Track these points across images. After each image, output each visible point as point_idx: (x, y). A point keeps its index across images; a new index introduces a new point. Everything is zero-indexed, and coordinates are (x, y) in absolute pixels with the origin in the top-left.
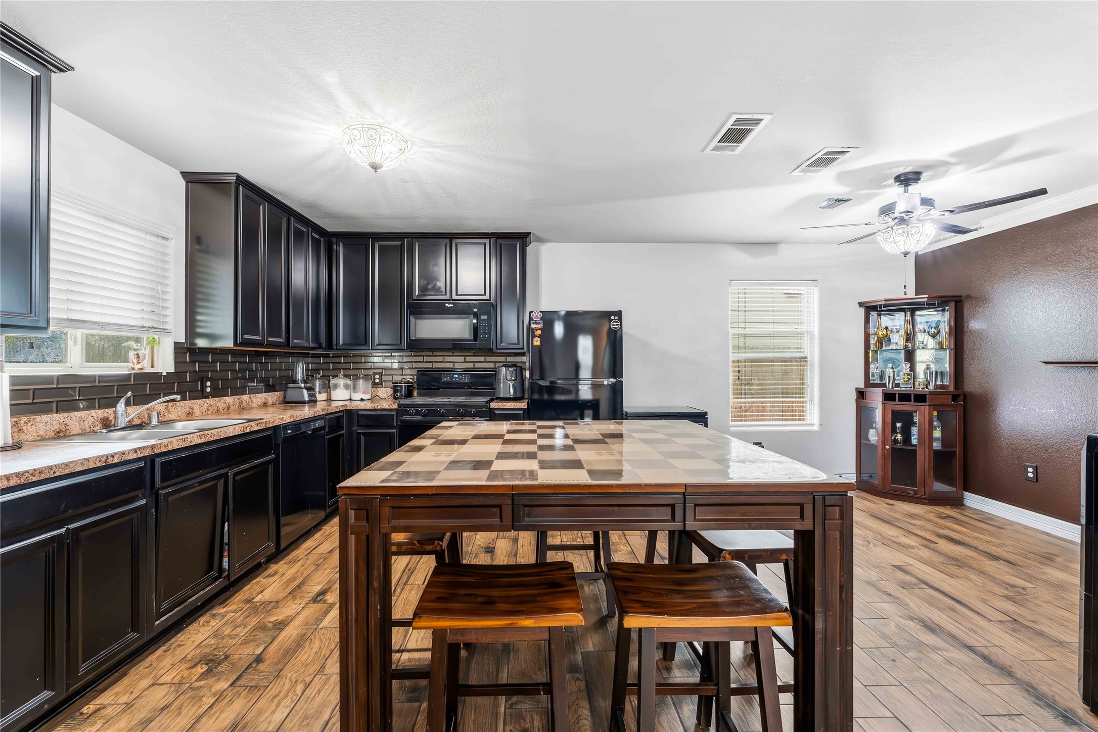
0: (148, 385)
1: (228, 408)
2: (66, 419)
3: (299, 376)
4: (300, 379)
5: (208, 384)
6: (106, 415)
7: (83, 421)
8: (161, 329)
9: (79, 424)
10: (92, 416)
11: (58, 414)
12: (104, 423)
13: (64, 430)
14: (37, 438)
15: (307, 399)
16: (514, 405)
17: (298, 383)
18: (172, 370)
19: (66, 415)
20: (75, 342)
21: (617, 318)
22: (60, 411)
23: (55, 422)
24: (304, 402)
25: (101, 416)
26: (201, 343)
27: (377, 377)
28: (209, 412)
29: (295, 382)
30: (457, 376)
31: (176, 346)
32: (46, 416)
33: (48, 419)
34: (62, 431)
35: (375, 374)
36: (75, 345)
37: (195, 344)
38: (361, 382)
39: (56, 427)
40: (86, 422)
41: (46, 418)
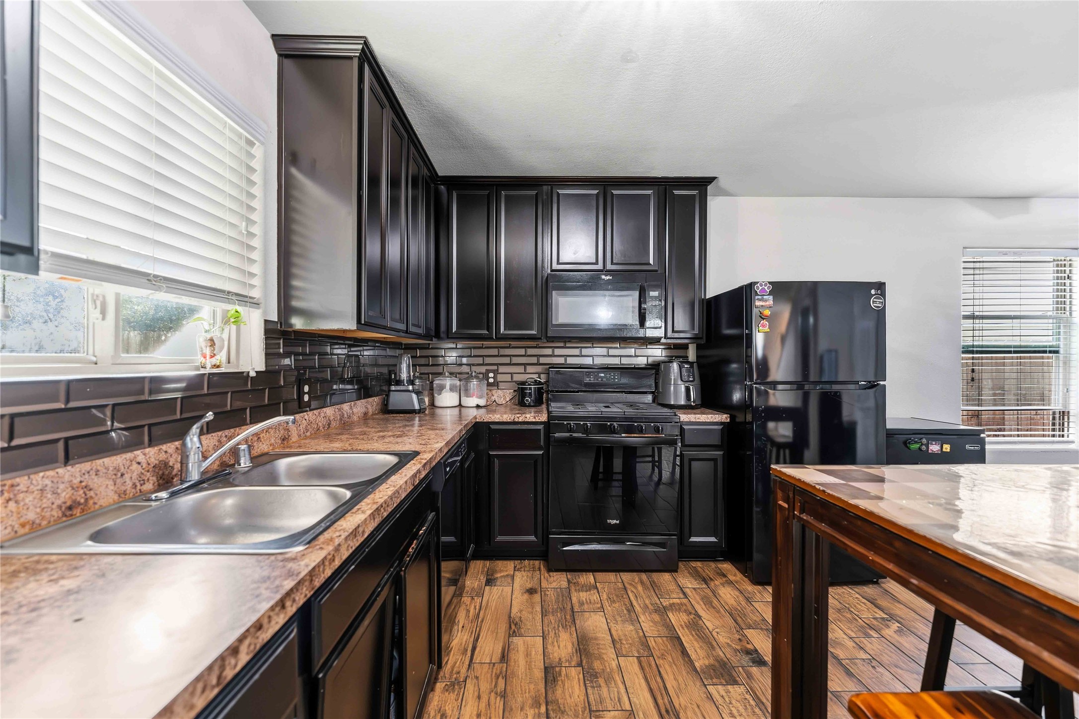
0: (229, 395)
1: (329, 425)
2: (87, 476)
3: (404, 376)
4: (405, 379)
5: (306, 389)
6: (163, 456)
7: (122, 475)
8: (246, 297)
9: (113, 483)
10: (139, 463)
11: (69, 468)
12: (161, 472)
13: (82, 501)
14: (22, 531)
15: (417, 407)
16: (712, 417)
17: (404, 385)
18: (262, 368)
19: (86, 466)
20: (103, 313)
21: (879, 292)
22: (73, 459)
23: (62, 486)
24: (413, 412)
25: (153, 461)
26: (298, 323)
27: (491, 375)
28: (308, 434)
29: (399, 382)
30: (603, 375)
31: (267, 327)
32: (41, 474)
33: (47, 482)
34: (79, 504)
35: (488, 371)
36: (104, 319)
37: (291, 326)
38: (475, 382)
39: (65, 495)
40: (127, 476)
41: (42, 478)
